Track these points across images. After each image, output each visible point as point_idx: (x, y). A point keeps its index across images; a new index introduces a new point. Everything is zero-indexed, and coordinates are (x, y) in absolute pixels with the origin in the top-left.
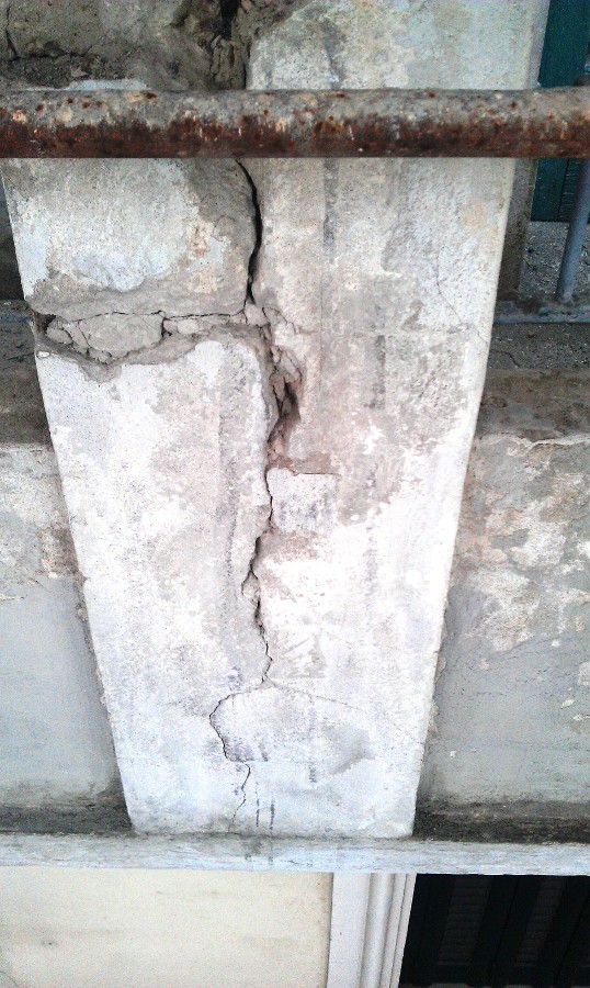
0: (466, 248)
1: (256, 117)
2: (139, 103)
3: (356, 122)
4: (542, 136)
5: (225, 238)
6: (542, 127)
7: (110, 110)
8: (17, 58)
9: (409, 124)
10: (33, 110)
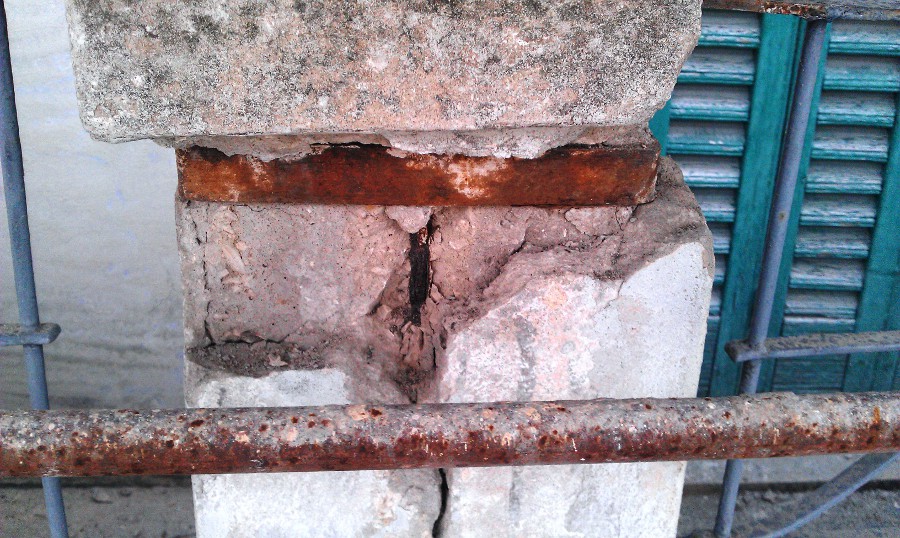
0: (646, 508)
1: (481, 433)
2: (365, 421)
3: (579, 436)
4: (756, 442)
5: (412, 507)
6: (756, 434)
7: (336, 430)
8: (213, 344)
9: (631, 436)
10: (257, 431)
